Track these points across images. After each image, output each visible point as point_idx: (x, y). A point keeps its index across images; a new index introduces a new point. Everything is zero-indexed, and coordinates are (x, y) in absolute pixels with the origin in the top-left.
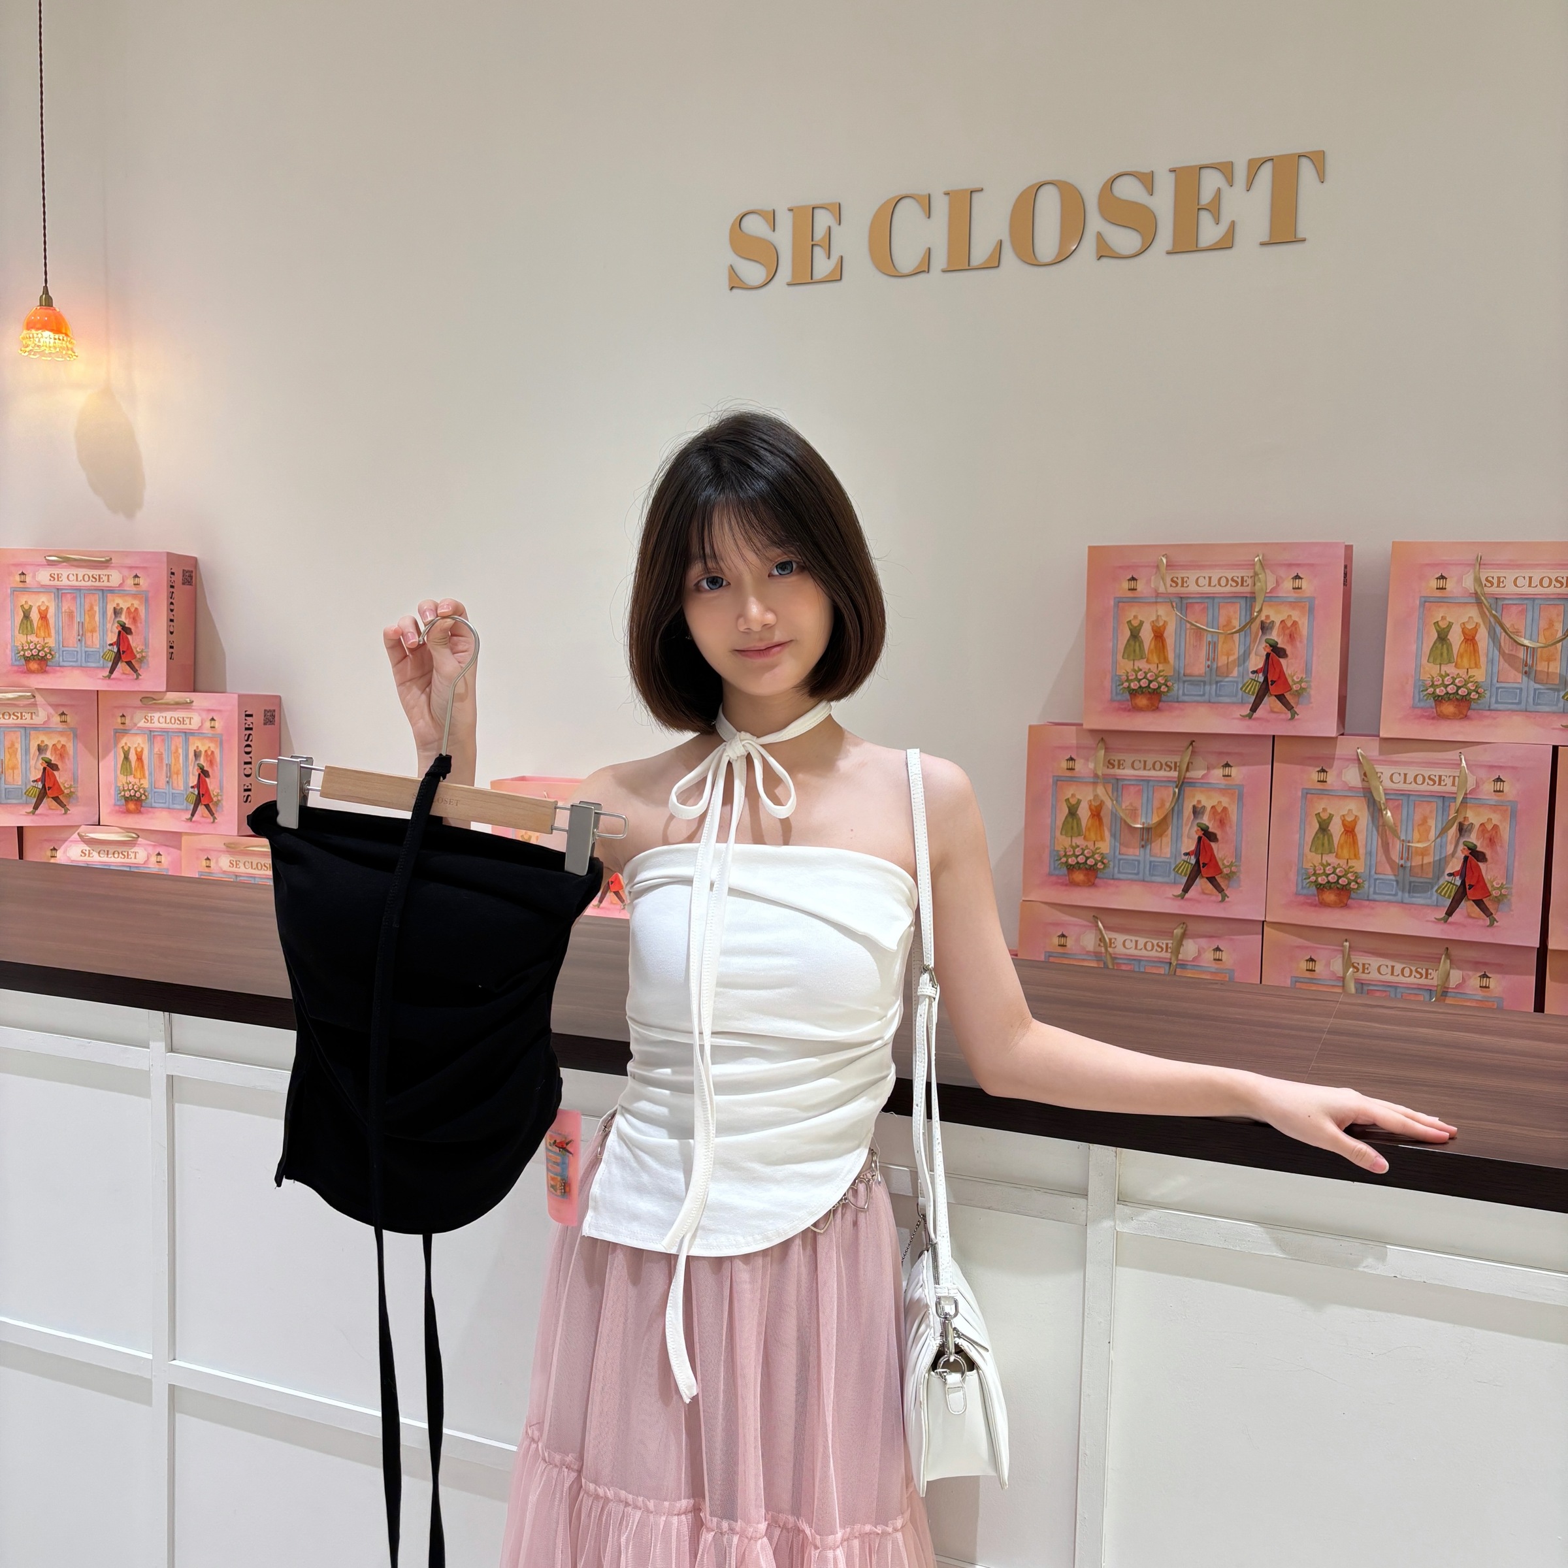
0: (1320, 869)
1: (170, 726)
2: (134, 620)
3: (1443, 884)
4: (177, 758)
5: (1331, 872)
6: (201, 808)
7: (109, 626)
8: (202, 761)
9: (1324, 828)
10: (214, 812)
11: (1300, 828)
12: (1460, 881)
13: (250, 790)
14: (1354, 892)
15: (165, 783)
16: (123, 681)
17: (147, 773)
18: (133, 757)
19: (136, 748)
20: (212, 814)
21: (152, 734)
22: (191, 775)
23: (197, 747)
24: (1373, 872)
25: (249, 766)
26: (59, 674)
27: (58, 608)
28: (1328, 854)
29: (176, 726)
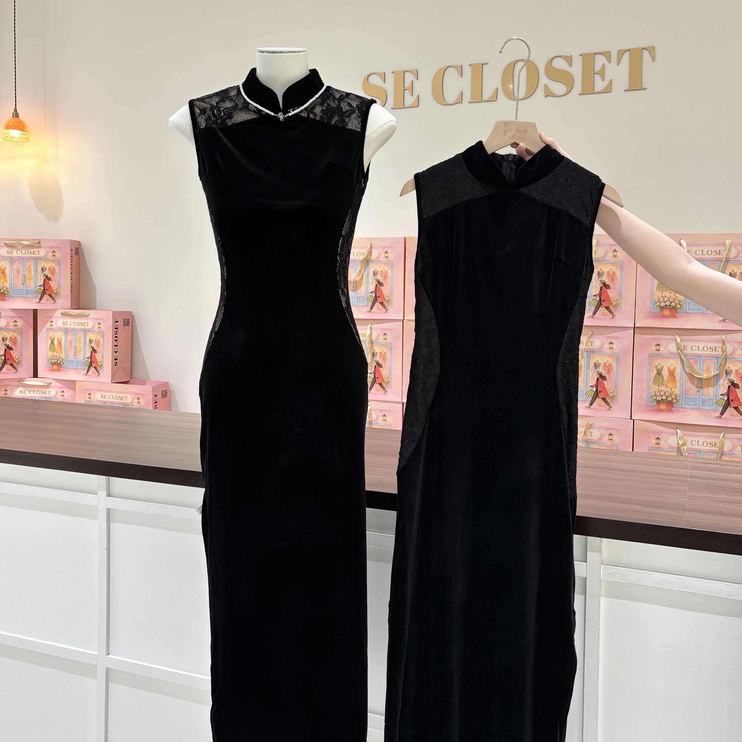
0: (658, 393)
1: (77, 327)
2: (53, 273)
3: (718, 400)
4: (80, 343)
5: (663, 394)
6: (92, 369)
7: (39, 276)
8: (93, 345)
9: (659, 373)
10: (99, 371)
11: (648, 373)
12: (727, 398)
13: (117, 359)
14: (675, 404)
15: (73, 355)
16: (46, 304)
17: (63, 350)
18: (56, 343)
19: (58, 338)
20: (98, 371)
21: (67, 331)
22: (87, 352)
23: (91, 338)
24: (684, 394)
25: (117, 347)
26: (12, 301)
27: (11, 268)
28: (661, 385)
29: (80, 327)
